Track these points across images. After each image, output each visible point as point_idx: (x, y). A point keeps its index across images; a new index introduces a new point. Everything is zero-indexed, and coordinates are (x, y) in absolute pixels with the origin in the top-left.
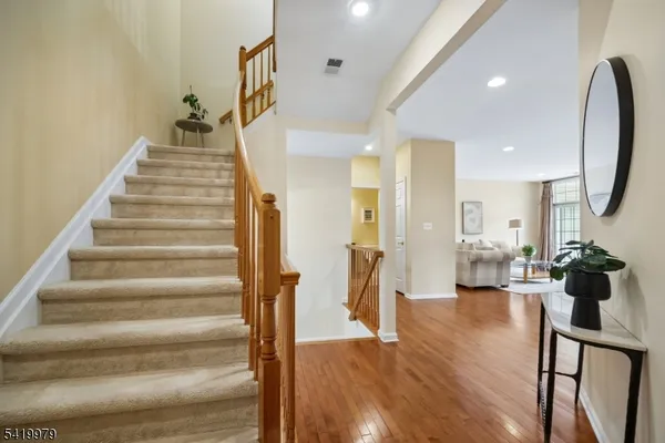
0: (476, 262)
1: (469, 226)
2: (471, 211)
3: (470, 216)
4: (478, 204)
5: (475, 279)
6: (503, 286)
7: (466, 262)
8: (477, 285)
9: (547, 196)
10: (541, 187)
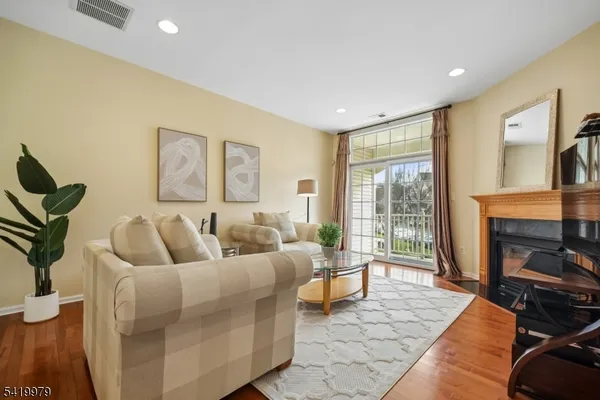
1: (235, 188)
2: (239, 160)
3: (239, 169)
4: (252, 150)
9: (342, 153)
10: (337, 139)
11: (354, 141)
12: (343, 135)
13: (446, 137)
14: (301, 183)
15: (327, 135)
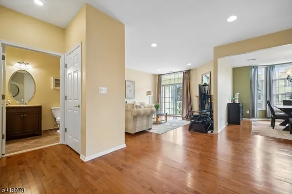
0: (136, 117)
1: (129, 94)
2: (129, 86)
3: (130, 88)
4: (133, 82)
5: (136, 128)
6: (149, 129)
7: (130, 117)
8: (137, 132)
9: (160, 81)
10: (157, 77)
11: (163, 77)
12: (160, 75)
13: (189, 79)
14: (147, 92)
15: (155, 75)
